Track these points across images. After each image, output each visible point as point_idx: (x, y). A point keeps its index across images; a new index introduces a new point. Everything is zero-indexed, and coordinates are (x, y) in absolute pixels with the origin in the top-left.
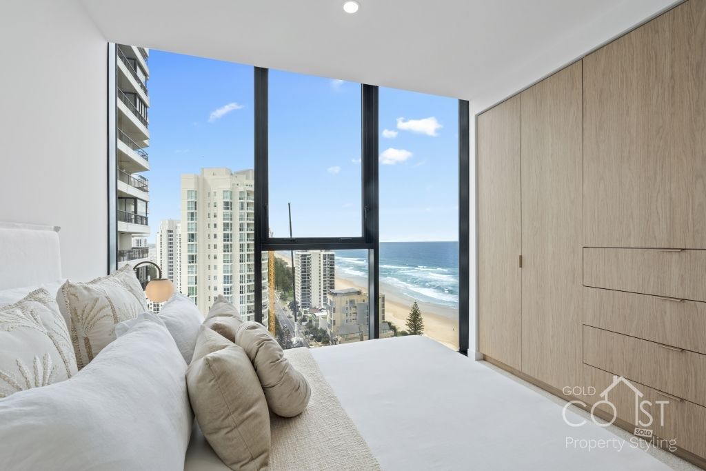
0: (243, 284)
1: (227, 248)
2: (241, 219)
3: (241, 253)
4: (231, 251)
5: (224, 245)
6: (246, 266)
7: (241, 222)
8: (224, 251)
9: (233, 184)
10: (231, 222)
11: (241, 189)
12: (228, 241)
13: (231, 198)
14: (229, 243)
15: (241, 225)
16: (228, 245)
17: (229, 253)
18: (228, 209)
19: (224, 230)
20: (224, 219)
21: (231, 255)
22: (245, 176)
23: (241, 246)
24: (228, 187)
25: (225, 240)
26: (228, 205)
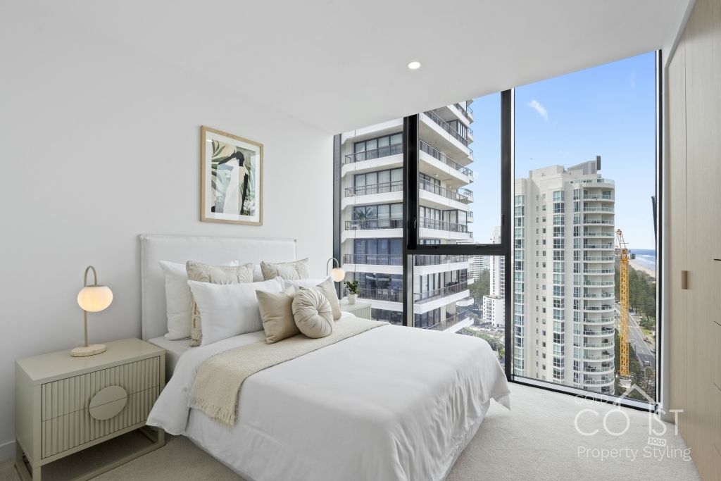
0: (579, 299)
1: (557, 256)
2: (576, 222)
3: (576, 262)
4: (563, 259)
5: (555, 252)
6: (583, 278)
7: (576, 225)
8: (555, 259)
9: (566, 183)
10: (563, 226)
11: (576, 186)
12: (559, 247)
13: (563, 199)
14: (560, 250)
15: (576, 229)
16: (558, 252)
17: (560, 261)
18: (559, 211)
19: (555, 235)
20: (555, 223)
21: (563, 264)
22: (581, 171)
23: (576, 253)
24: (559, 186)
25: (555, 247)
26: (559, 208)
